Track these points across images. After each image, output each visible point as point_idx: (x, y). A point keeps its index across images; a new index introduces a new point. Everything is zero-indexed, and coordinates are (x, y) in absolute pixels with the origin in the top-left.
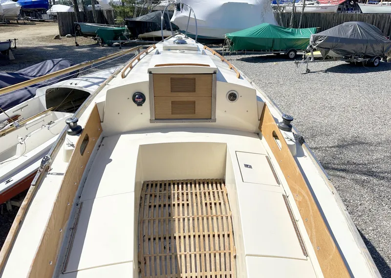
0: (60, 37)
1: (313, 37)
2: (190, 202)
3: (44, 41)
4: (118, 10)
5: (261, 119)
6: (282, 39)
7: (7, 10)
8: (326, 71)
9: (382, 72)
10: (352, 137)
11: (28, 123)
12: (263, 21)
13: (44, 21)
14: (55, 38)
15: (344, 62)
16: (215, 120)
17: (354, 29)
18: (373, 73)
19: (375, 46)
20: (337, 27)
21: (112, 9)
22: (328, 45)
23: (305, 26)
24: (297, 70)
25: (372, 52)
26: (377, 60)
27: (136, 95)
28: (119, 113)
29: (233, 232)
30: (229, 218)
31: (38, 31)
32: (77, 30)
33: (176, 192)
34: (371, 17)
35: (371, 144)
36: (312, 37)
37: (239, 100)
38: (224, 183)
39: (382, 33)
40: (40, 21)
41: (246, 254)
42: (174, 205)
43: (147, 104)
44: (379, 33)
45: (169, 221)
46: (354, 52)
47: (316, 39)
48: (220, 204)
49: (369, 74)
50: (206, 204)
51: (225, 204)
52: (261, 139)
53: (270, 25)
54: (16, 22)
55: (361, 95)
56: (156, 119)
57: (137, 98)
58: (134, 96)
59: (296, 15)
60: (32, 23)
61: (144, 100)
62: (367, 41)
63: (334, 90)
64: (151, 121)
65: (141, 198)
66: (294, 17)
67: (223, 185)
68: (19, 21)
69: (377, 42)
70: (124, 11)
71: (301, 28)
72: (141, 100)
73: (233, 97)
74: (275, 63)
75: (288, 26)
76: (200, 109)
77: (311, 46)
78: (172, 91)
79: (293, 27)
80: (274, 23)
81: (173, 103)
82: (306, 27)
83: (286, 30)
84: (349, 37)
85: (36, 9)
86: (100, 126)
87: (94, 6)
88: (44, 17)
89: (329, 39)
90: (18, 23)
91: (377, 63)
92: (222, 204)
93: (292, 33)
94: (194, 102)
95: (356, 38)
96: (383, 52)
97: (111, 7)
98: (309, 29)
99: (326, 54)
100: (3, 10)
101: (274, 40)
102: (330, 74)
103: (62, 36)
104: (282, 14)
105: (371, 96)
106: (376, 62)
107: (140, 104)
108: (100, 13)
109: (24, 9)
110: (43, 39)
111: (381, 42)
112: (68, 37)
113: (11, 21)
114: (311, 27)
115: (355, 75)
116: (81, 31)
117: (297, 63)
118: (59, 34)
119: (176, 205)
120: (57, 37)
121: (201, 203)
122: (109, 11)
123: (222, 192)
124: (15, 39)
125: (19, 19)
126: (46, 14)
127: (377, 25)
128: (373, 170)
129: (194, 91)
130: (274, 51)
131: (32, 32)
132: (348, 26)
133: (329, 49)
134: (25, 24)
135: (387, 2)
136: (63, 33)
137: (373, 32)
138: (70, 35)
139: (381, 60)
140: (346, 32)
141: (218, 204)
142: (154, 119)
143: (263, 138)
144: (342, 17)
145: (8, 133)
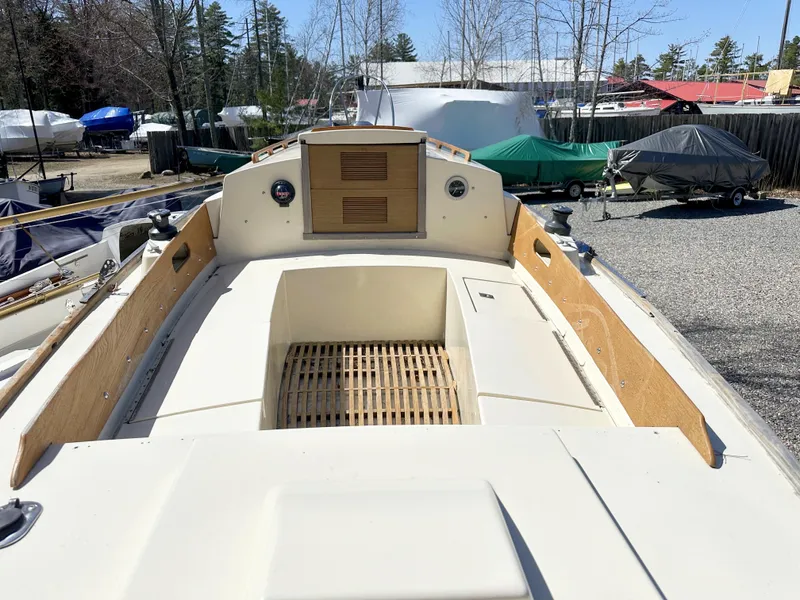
0: (152, 175)
1: (614, 153)
2: (377, 369)
3: (123, 182)
4: (256, 126)
5: (512, 234)
6: (555, 163)
7: (61, 134)
8: (641, 217)
9: (750, 216)
10: (695, 319)
11: (85, 285)
12: (519, 133)
13: (124, 152)
14: (143, 178)
15: (674, 202)
16: (424, 236)
17: (690, 138)
18: (732, 217)
19: (733, 168)
20: (657, 135)
21: (245, 125)
22: (644, 167)
23: (598, 138)
24: (586, 214)
25: (728, 179)
26: (739, 195)
27: (277, 185)
28: (246, 221)
29: (459, 411)
30: (452, 392)
31: (114, 168)
32: (181, 159)
33: (352, 356)
34: (723, 120)
35: (733, 330)
36: (611, 154)
37: (469, 195)
38: (444, 347)
39: (746, 146)
40: (118, 152)
41: (478, 392)
42: (347, 374)
43: (297, 203)
44: (740, 145)
45: (338, 394)
46: (692, 180)
47: (618, 157)
48: (434, 373)
49: (725, 219)
50: (408, 373)
51: (443, 374)
52: (513, 267)
53: (533, 138)
54: (76, 154)
55: (710, 253)
56: (314, 233)
57: (279, 191)
58: (274, 188)
59: (581, 122)
60: (105, 155)
61: (292, 195)
62: (717, 159)
63: (659, 245)
64: (306, 236)
65: (286, 365)
66: (578, 126)
67: (440, 348)
68: (81, 154)
69: (737, 160)
70: (266, 128)
71: (591, 142)
72: (287, 194)
73: (457, 189)
74: (543, 206)
75: (566, 140)
76: (396, 213)
77: (610, 171)
78: (345, 177)
79: (577, 142)
80: (539, 134)
81: (346, 201)
82: (600, 140)
83: (562, 146)
84: (681, 152)
85: (111, 131)
86: (213, 245)
87: (213, 125)
88: (126, 145)
89: (644, 156)
90: (80, 157)
91: (739, 201)
92: (439, 374)
93: (574, 152)
94: (385, 201)
95: (695, 152)
96: (749, 179)
97: (242, 121)
98: (606, 144)
99: (639, 185)
100: (55, 134)
101: (539, 165)
102: (650, 221)
103: (155, 173)
104: (555, 121)
105: (730, 253)
106: (737, 199)
107: (284, 203)
108: (224, 131)
109: (92, 133)
110: (121, 179)
111: (744, 160)
112: (166, 174)
113: (66, 154)
114: (609, 139)
115: (698, 222)
116: (189, 163)
117: (585, 202)
118: (150, 170)
119: (351, 375)
120: (147, 176)
121: (399, 372)
122: (240, 129)
123: (439, 358)
124: (72, 174)
125: (81, 150)
126: (129, 139)
127: (735, 131)
128: (739, 372)
129: (385, 178)
130: (542, 184)
131: (103, 169)
132: (679, 132)
133: (645, 174)
134: (91, 157)
135: (752, 101)
136: (158, 168)
137: (728, 144)
138: (167, 171)
139: (746, 197)
140: (676, 143)
141: (430, 374)
142: (311, 231)
143: (517, 263)
144: (668, 120)
145: (49, 298)
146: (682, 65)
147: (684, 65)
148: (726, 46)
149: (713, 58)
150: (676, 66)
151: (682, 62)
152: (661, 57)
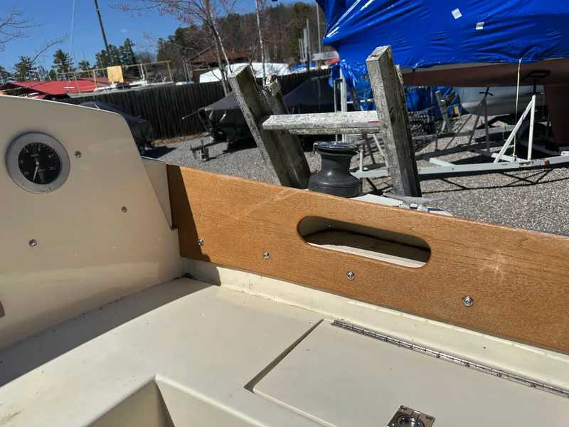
146: (35, 71)
147: (37, 71)
148: (61, 56)
149: (56, 65)
150: (31, 72)
151: (35, 69)
152: (16, 65)
